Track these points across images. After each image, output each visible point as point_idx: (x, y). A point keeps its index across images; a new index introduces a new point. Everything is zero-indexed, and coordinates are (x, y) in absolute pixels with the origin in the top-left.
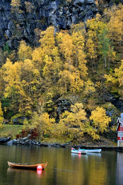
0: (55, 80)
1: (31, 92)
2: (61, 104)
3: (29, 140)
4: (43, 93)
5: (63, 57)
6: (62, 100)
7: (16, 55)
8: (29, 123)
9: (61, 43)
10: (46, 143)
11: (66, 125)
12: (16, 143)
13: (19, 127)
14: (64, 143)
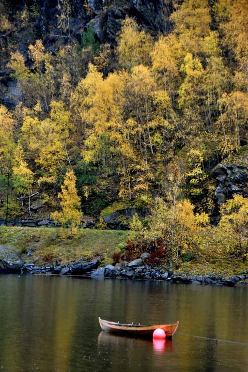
0: (211, 118)
1: (148, 148)
2: (224, 177)
3: (143, 267)
4: (180, 151)
5: (231, 58)
6: (227, 167)
7: (113, 56)
8: (145, 226)
9: (227, 20)
10: (187, 275)
11: (238, 231)
12: (111, 273)
13: (120, 234)
14: (233, 277)
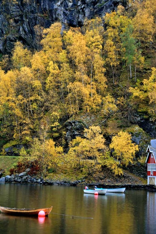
0: (63, 95)
1: (30, 111)
2: (71, 127)
3: (27, 176)
4: (47, 113)
5: (73, 64)
6: (72, 122)
7: (10, 61)
8: (28, 154)
9: (71, 45)
10: (51, 180)
11: (78, 156)
12: (9, 180)
13: (14, 158)
14: (76, 181)
